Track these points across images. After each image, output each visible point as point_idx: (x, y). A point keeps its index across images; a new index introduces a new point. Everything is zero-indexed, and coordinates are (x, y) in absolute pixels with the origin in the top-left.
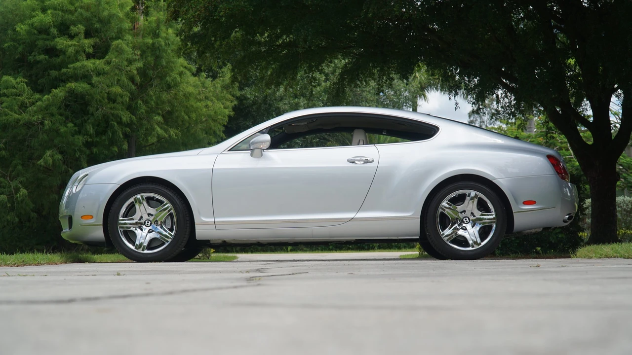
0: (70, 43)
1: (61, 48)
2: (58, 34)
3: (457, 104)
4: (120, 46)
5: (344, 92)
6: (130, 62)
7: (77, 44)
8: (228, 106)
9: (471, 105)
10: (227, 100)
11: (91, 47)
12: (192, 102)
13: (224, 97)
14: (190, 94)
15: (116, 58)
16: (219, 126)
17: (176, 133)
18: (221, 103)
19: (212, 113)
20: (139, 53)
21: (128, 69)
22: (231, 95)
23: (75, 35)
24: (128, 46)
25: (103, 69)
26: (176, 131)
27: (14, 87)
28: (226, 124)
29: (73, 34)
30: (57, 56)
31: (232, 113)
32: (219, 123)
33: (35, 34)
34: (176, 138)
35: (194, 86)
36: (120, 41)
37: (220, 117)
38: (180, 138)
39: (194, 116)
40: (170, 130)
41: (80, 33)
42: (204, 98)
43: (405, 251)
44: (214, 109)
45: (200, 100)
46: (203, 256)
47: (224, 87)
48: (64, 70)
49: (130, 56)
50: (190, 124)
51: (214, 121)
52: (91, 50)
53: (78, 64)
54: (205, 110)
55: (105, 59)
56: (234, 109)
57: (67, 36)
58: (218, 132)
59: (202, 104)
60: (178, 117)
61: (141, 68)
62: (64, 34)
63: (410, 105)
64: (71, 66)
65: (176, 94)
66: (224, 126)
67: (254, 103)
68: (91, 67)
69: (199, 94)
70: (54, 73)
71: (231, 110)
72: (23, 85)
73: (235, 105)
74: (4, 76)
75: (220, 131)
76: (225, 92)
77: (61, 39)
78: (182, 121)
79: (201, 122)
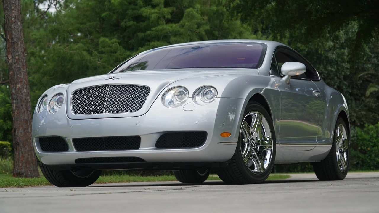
0: (153, 11)
1: (146, 16)
2: (143, 5)
4: (191, 13)
6: (199, 25)
7: (158, 11)
11: (170, 14)
15: (188, 22)
20: (206, 18)
21: (198, 31)
23: (156, 5)
24: (197, 13)
25: (179, 31)
27: (110, 47)
29: (155, 4)
30: (143, 21)
33: (125, 5)
36: (191, 9)
41: (160, 3)
48: (148, 32)
49: (199, 21)
52: (169, 17)
53: (159, 27)
55: (179, 24)
57: (150, 6)
61: (208, 30)
62: (149, 5)
64: (153, 29)
68: (169, 29)
70: (141, 35)
72: (117, 44)
74: (101, 38)
77: (146, 9)
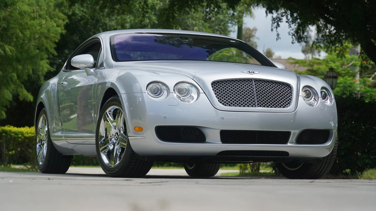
3: (278, 35)
5: (174, 17)
8: (61, 24)
9: (291, 36)
10: (59, 18)
12: (27, 20)
13: (56, 15)
14: (25, 12)
16: (51, 44)
17: (10, 49)
18: (54, 21)
19: (46, 31)
22: (63, 13)
26: (11, 48)
28: (57, 41)
31: (64, 32)
32: (51, 41)
34: (11, 54)
35: (28, 5)
37: (52, 35)
38: (14, 55)
39: (28, 33)
40: (5, 46)
42: (38, 16)
43: (226, 169)
44: (46, 27)
45: (34, 19)
46: (32, 168)
47: (56, 5)
50: (24, 40)
51: (46, 38)
54: (38, 28)
56: (67, 27)
58: (49, 49)
59: (36, 22)
60: (12, 34)
63: (235, 22)
65: (12, 12)
66: (55, 43)
67: (82, 18)
69: (34, 12)
71: (63, 28)
73: (67, 23)
75: (51, 48)
76: (57, 10)
78: (17, 38)
79: (35, 39)
